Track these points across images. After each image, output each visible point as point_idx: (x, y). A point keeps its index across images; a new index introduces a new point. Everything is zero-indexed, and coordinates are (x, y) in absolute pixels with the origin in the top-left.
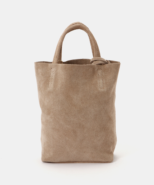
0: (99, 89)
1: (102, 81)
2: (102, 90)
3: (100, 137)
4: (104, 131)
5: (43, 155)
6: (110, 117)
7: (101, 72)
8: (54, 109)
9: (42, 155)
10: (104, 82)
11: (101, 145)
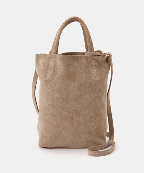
0: (93, 78)
1: (95, 70)
2: (96, 79)
3: (94, 123)
4: (98, 118)
5: (41, 141)
6: (103, 105)
7: (94, 62)
8: (53, 97)
9: (39, 140)
10: (97, 72)
11: (95, 131)
